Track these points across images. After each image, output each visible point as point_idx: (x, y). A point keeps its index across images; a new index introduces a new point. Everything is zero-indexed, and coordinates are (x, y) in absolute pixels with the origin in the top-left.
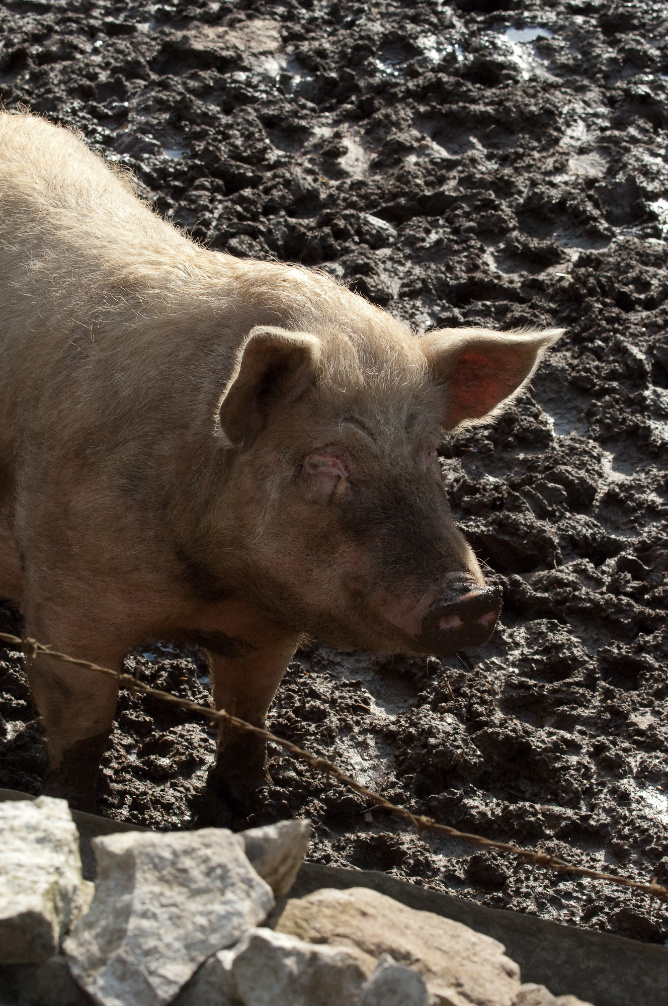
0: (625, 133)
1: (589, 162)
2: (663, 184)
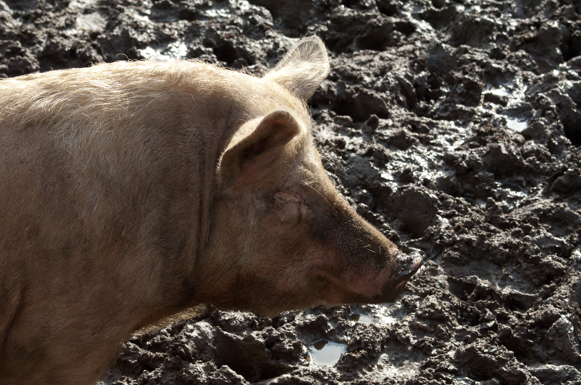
1: (92, 20)
2: (150, 36)
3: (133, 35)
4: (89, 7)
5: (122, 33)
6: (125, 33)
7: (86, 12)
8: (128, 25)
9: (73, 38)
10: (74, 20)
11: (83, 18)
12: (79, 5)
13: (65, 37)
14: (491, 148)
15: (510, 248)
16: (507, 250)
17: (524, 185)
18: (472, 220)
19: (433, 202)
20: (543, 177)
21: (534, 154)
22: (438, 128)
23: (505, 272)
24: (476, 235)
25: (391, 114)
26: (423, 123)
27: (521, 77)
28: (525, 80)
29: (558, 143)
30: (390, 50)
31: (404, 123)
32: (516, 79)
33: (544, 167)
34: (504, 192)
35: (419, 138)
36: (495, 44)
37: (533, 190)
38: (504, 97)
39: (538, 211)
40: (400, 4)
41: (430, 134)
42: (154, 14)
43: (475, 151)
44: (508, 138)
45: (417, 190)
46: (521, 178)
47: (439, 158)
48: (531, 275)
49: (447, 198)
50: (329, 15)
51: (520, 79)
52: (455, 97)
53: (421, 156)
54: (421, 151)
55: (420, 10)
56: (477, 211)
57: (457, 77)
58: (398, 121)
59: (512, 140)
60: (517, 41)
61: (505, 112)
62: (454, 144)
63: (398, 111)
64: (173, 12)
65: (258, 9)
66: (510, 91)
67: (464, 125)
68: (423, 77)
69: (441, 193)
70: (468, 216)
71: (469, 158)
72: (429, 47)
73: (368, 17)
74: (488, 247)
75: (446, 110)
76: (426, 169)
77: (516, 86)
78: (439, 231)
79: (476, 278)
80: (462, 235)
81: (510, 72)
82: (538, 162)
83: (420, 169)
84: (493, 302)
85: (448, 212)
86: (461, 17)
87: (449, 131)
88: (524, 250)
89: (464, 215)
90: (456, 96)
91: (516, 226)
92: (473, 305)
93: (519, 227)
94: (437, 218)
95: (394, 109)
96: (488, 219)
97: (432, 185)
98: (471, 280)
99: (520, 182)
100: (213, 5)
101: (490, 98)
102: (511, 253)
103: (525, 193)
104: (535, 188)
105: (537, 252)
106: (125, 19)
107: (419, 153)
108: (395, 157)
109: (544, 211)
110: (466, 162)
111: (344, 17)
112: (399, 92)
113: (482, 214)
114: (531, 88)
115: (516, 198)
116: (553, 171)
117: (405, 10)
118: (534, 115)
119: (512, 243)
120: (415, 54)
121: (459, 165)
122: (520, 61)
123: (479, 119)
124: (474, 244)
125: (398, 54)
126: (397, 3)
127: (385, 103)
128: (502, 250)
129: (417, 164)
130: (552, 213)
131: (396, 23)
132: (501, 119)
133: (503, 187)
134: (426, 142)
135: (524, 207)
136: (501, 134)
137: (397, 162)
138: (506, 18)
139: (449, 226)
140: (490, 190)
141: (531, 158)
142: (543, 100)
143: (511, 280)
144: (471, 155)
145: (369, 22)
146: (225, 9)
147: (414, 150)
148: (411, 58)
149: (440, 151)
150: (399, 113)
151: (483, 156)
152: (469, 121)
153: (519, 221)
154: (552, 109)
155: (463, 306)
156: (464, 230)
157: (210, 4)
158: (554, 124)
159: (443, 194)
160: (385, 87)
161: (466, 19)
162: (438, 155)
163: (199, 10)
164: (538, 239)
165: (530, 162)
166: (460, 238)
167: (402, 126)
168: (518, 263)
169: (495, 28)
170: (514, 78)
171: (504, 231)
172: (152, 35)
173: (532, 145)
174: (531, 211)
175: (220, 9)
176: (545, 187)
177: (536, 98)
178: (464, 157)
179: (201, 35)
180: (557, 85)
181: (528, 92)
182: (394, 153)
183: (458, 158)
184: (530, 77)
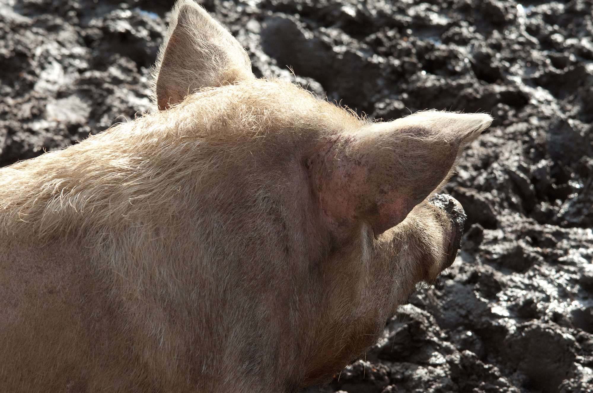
0: (106, 74)
1: (69, 107)
4: (64, 89)
7: (60, 95)
8: (120, 112)
9: (44, 133)
10: (43, 108)
11: (56, 105)
12: (50, 87)
13: (33, 132)
19: (568, 346)
22: (569, 239)
25: (500, 222)
26: (548, 233)
31: (520, 235)
35: (542, 254)
40: (505, 65)
41: (558, 249)
45: (544, 329)
47: (572, 282)
49: (588, 339)
50: (404, 86)
53: (547, 280)
54: (547, 273)
55: (534, 73)
58: (512, 232)
63: (510, 218)
65: (304, 82)
68: (544, 167)
69: (579, 332)
72: (550, 125)
73: (461, 87)
75: (578, 213)
76: (555, 298)
83: (547, 299)
85: (591, 359)
87: (585, 243)
94: (576, 367)
95: (504, 215)
97: (565, 320)
107: (544, 276)
108: (509, 283)
111: (425, 88)
117: (512, 74)
120: (530, 136)
125: (507, 137)
126: (500, 65)
127: (491, 207)
129: (542, 291)
131: (501, 93)
134: (553, 260)
137: (514, 289)
145: (462, 93)
147: (537, 272)
148: (524, 142)
149: (574, 273)
150: (512, 221)
159: (582, 333)
160: (490, 184)
162: (571, 278)
167: (518, 238)
182: (509, 277)
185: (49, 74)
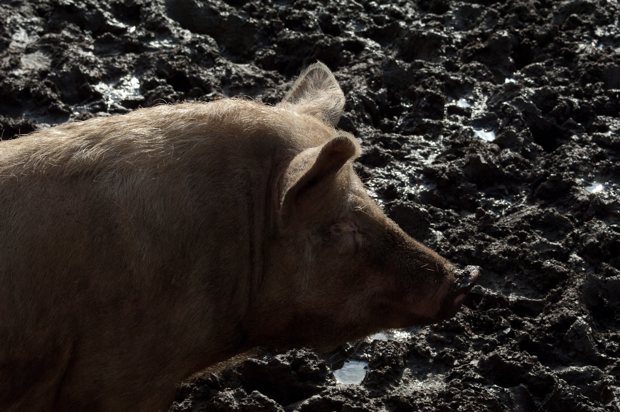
0: (60, 35)
2: (101, 71)
3: (85, 70)
4: (30, 46)
5: (72, 70)
6: (76, 70)
7: (28, 51)
8: (75, 61)
9: (24, 77)
10: (18, 60)
11: (26, 58)
12: (19, 45)
13: (17, 78)
14: (471, 158)
15: (508, 255)
16: (506, 258)
17: (507, 192)
18: (466, 230)
19: (424, 216)
20: (525, 184)
21: (512, 162)
22: (408, 143)
23: (507, 279)
24: (474, 245)
25: (360, 132)
26: (394, 139)
27: (479, 88)
28: (485, 91)
29: (531, 150)
30: (343, 69)
31: (375, 141)
32: (475, 90)
33: (524, 174)
34: (489, 201)
35: (393, 154)
36: (445, 57)
37: (516, 197)
38: (468, 109)
39: (527, 217)
40: (342, 23)
41: (404, 150)
42: (98, 49)
43: (454, 163)
44: (484, 148)
45: (406, 205)
46: (502, 187)
47: (418, 172)
48: (534, 281)
49: (436, 211)
50: (274, 39)
51: (479, 90)
52: (418, 112)
53: (401, 171)
54: (400, 166)
55: (363, 29)
56: (468, 221)
57: (418, 91)
58: (368, 139)
59: (489, 150)
60: (468, 52)
61: (471, 123)
62: (429, 158)
63: (365, 129)
64: (116, 46)
65: (203, 37)
66: (472, 102)
67: (434, 139)
68: (382, 93)
69: (429, 207)
70: (460, 227)
71: (450, 170)
72: (382, 64)
73: (316, 38)
74: (487, 256)
75: (410, 125)
76: (408, 184)
77: (476, 97)
78: (436, 244)
79: (480, 288)
80: (459, 246)
81: (469, 83)
82: (517, 170)
83: (402, 184)
84: (505, 310)
85: (441, 225)
86: (407, 32)
87: (421, 146)
88: (524, 256)
89: (456, 227)
90: (420, 110)
91: (510, 234)
92: (484, 314)
93: (514, 234)
94: (431, 231)
95: (361, 128)
96: (481, 229)
97: (417, 199)
98: (475, 290)
99: (502, 191)
100: (155, 36)
101: (454, 110)
102: (510, 261)
103: (509, 201)
104: (518, 195)
105: (537, 257)
106: (71, 55)
107: (399, 169)
108: (374, 174)
109: (534, 217)
110: (447, 174)
111: (290, 40)
112: (364, 110)
113: (474, 225)
114: (493, 98)
115: (502, 207)
116: (535, 177)
117: (348, 29)
118: (500, 124)
119: (510, 250)
120: (370, 72)
121: (440, 178)
122: (475, 72)
123: (448, 131)
124: (473, 254)
125: (353, 73)
126: (339, 23)
127: (352, 122)
128: (501, 258)
129: (399, 179)
130: (542, 219)
131: (344, 42)
132: (468, 130)
133: (487, 196)
134: (401, 158)
135: (511, 215)
136: (476, 145)
137: (378, 179)
138: (449, 31)
139: (444, 238)
140: (474, 200)
141: (511, 166)
142: (508, 109)
143: (515, 287)
144: (452, 167)
145: (317, 43)
146: (168, 40)
147: (393, 166)
148: (367, 76)
149: (418, 166)
150: (367, 131)
151: (463, 167)
152: (438, 135)
153: (511, 229)
154: (518, 117)
155: (475, 316)
156: (461, 241)
157: (153, 35)
158: (523, 131)
159: (432, 207)
160: (349, 106)
161: (412, 34)
162: (417, 169)
163: (142, 42)
164: (534, 245)
165: (509, 169)
166: (458, 249)
167: (373, 143)
168: (519, 270)
169: (443, 41)
170: (473, 89)
171: (499, 239)
172: (103, 70)
173: (508, 153)
174: (522, 218)
175: (163, 40)
176: (529, 194)
177: (501, 107)
178: (444, 169)
179: (152, 67)
180: (520, 93)
181: (490, 102)
182: (373, 170)
183: (438, 171)
184: (489, 87)
185: (18, 36)
